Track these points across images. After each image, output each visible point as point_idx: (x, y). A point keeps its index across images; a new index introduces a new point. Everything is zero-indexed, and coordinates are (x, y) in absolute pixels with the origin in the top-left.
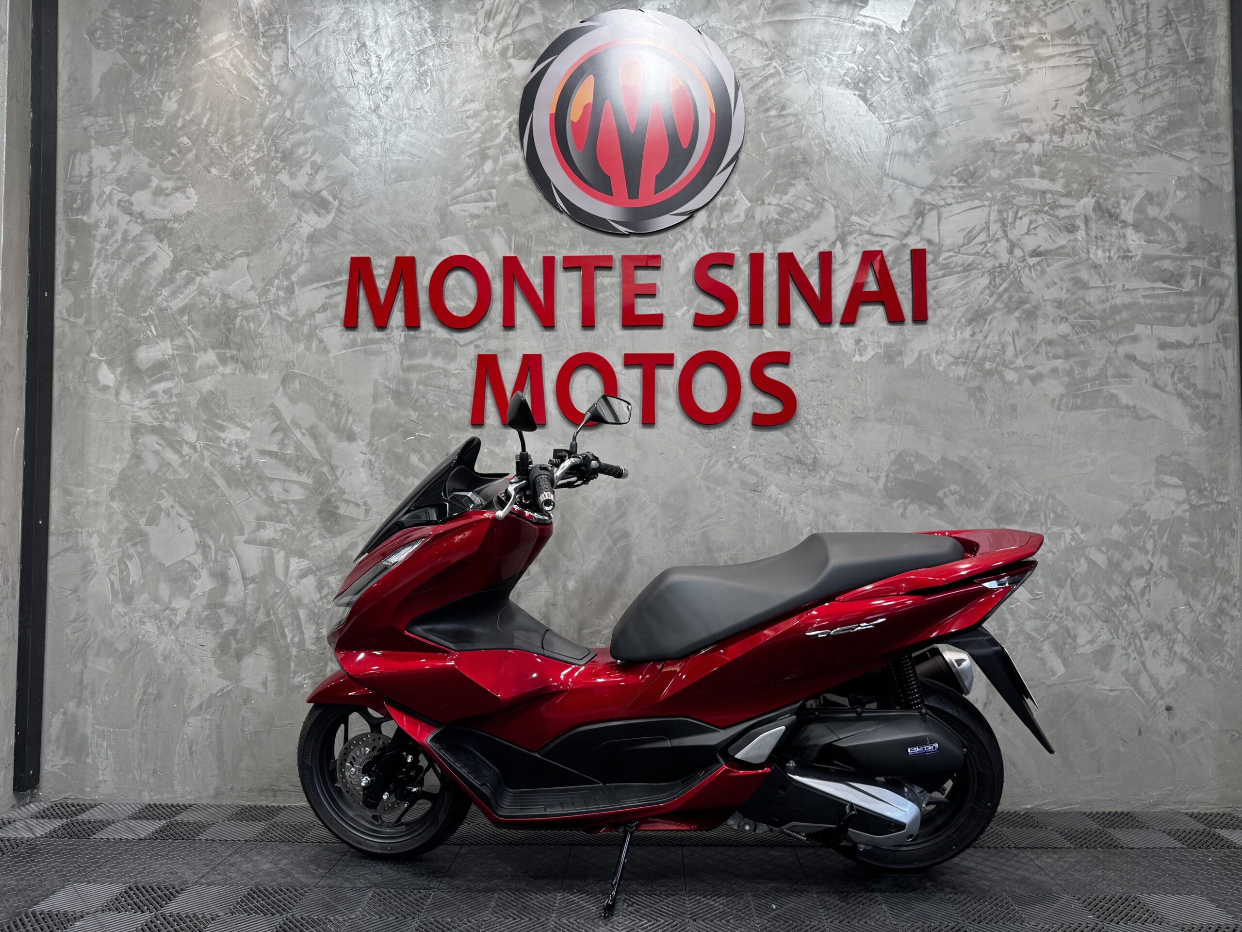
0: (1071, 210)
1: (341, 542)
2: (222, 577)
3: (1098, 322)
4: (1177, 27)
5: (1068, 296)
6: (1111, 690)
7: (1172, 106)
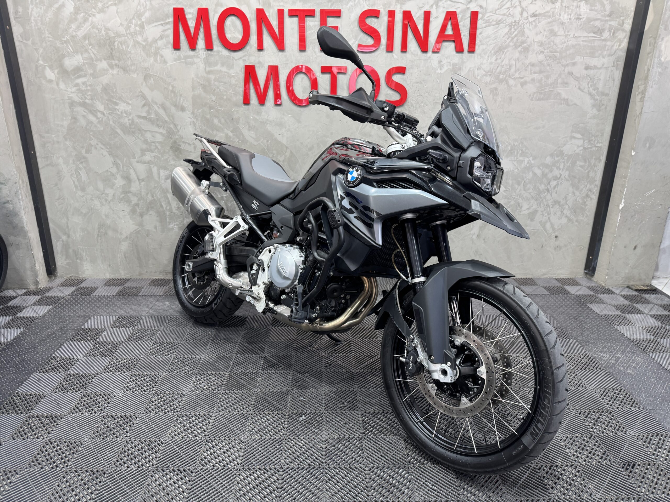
2: (128, 179)
3: (558, 54)
5: (546, 39)
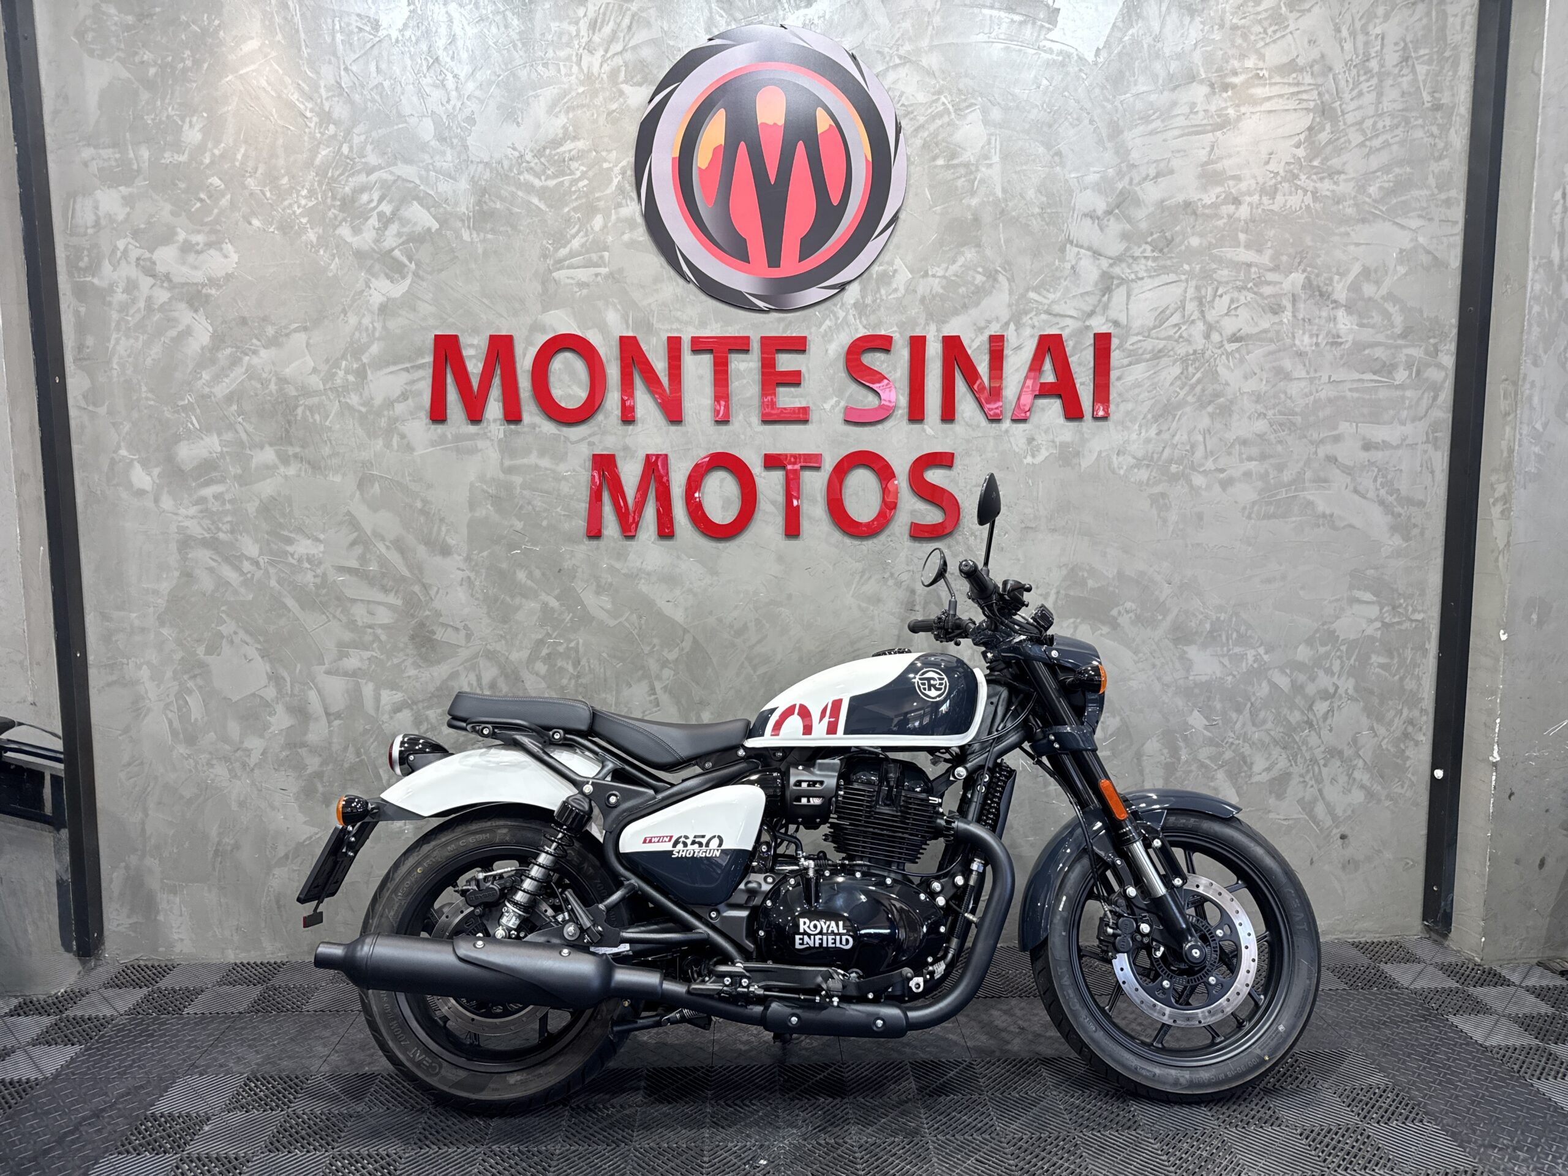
0: (1278, 286)
1: (440, 672)
2: (301, 712)
3: (1299, 418)
4: (1413, 66)
5: (1268, 388)
6: (1285, 820)
7: (1400, 163)
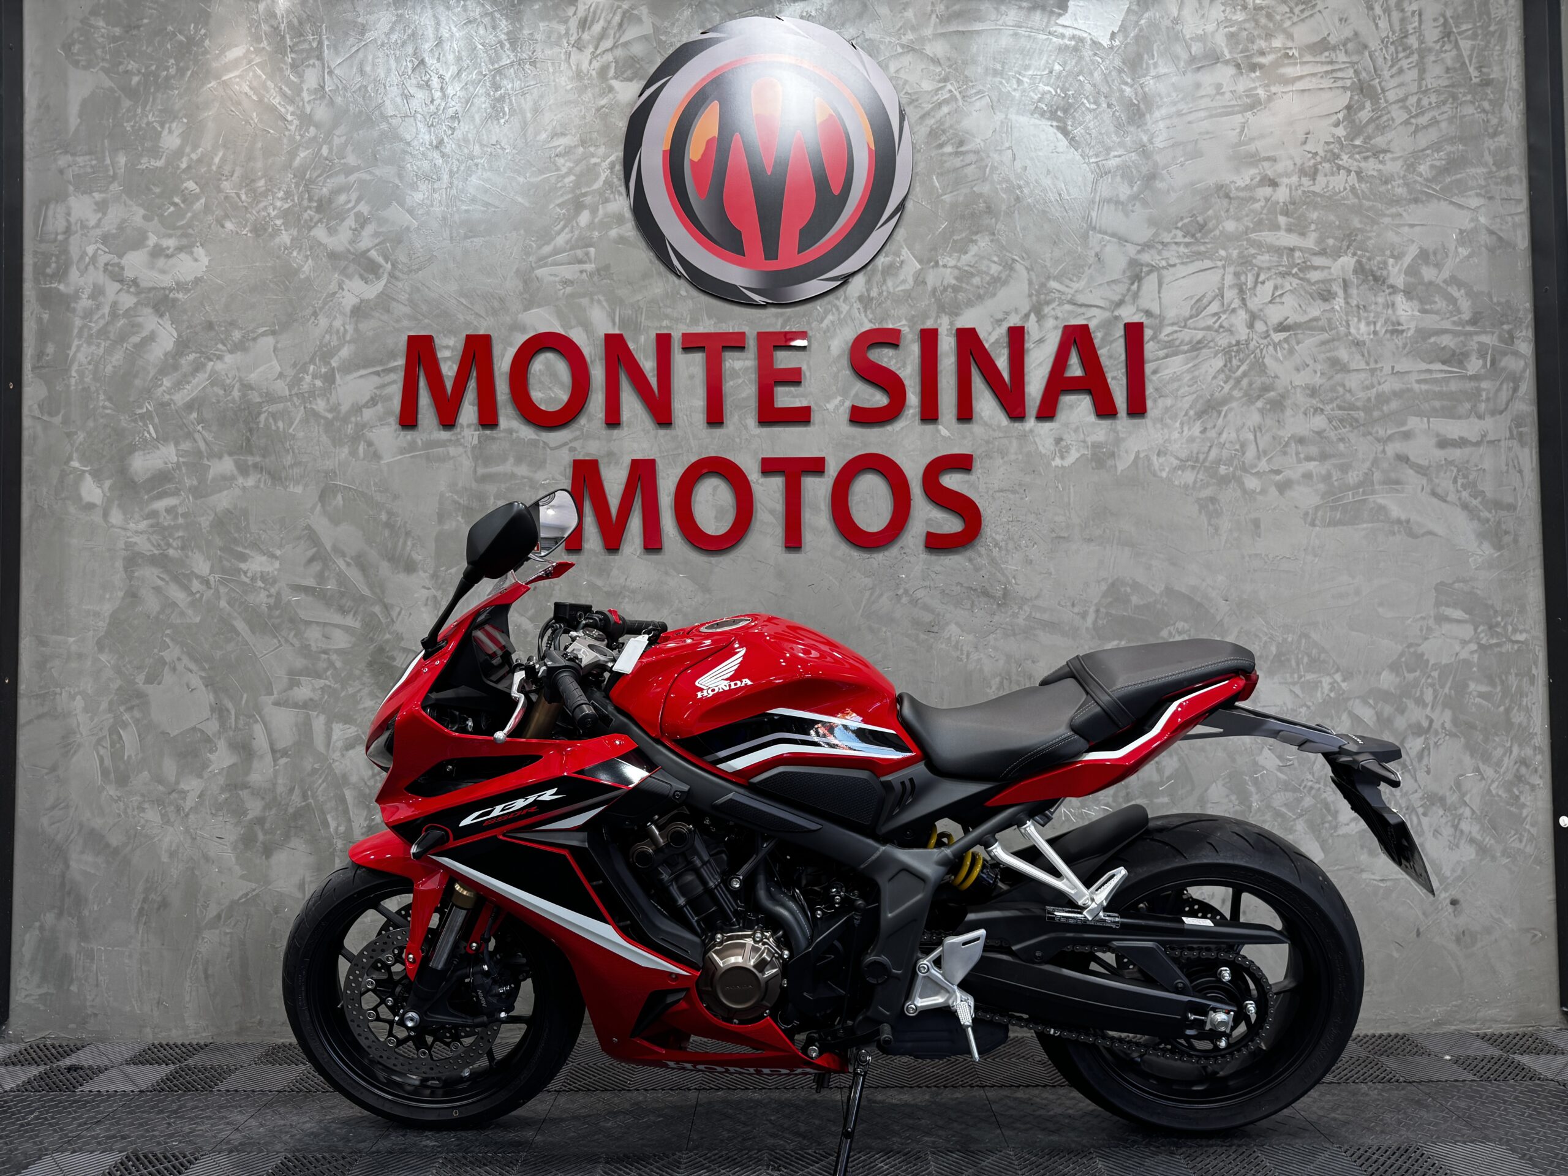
0: (1326, 271)
2: (244, 749)
3: (1362, 414)
4: (1456, 41)
5: (1323, 381)
6: (1382, 880)
7: (1451, 140)
